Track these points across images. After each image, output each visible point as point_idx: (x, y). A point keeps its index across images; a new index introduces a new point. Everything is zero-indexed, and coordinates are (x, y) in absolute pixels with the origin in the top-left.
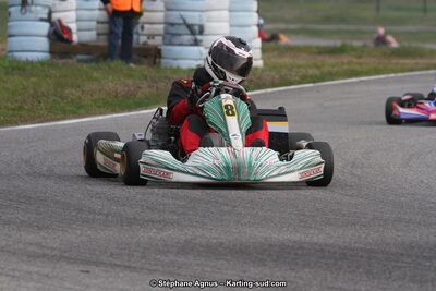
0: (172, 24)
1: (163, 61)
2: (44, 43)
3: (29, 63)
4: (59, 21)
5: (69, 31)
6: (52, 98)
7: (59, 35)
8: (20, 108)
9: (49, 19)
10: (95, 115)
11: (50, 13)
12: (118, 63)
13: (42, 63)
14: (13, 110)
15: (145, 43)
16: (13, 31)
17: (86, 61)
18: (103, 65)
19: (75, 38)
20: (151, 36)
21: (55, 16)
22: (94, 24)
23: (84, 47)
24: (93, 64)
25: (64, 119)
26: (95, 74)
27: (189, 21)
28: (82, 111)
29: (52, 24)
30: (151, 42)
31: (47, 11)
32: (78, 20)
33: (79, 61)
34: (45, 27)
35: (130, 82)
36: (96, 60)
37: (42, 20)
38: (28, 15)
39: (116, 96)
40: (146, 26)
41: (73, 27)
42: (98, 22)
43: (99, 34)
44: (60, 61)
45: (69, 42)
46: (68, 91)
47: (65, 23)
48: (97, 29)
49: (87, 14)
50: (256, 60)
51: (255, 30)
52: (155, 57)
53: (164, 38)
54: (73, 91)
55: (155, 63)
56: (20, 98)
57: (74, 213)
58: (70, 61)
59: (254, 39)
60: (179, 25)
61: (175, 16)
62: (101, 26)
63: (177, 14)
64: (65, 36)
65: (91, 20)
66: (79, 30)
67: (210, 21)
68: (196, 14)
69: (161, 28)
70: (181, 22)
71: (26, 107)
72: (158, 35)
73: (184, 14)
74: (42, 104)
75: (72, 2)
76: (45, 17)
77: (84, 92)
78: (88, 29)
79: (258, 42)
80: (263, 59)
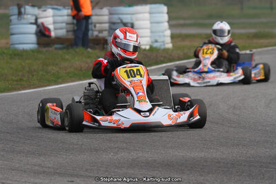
0: (114, 23)
2: (33, 38)
3: (24, 51)
4: (43, 24)
5: (48, 30)
6: (41, 73)
7: (42, 33)
8: (21, 80)
9: (36, 23)
10: (68, 82)
11: (36, 19)
12: (80, 49)
13: (33, 51)
14: (17, 81)
15: (97, 36)
16: (14, 31)
17: (60, 49)
18: (71, 51)
19: (53, 34)
20: (101, 31)
21: (40, 21)
22: (64, 25)
23: (59, 40)
24: (65, 51)
25: (49, 85)
26: (67, 57)
27: (125, 21)
28: (60, 80)
29: (38, 26)
30: (101, 35)
31: (34, 18)
32: (54, 23)
33: (56, 49)
34: (33, 28)
35: (89, 60)
36: (67, 48)
37: (32, 23)
38: (23, 21)
39: (81, 70)
40: (98, 25)
41: (51, 27)
42: (67, 24)
43: (68, 31)
44: (44, 50)
45: (49, 36)
46: (50, 68)
47: (46, 25)
48: (66, 28)
49: (60, 19)
50: (167, 43)
51: (166, 25)
52: (104, 44)
53: (109, 32)
54: (54, 68)
55: (104, 48)
56: (20, 73)
57: (61, 145)
58: (50, 49)
59: (166, 30)
60: (118, 23)
61: (115, 18)
62: (69, 26)
63: (116, 16)
64: (47, 33)
65: (62, 23)
66: (55, 29)
67: (137, 20)
68: (129, 16)
69: (106, 26)
70: (119, 21)
71: (25, 79)
72: (105, 30)
73: (121, 16)
74: (34, 77)
75: (50, 12)
76: (33, 21)
77: (60, 68)
78: (61, 29)
79: (168, 33)
80: (172, 42)
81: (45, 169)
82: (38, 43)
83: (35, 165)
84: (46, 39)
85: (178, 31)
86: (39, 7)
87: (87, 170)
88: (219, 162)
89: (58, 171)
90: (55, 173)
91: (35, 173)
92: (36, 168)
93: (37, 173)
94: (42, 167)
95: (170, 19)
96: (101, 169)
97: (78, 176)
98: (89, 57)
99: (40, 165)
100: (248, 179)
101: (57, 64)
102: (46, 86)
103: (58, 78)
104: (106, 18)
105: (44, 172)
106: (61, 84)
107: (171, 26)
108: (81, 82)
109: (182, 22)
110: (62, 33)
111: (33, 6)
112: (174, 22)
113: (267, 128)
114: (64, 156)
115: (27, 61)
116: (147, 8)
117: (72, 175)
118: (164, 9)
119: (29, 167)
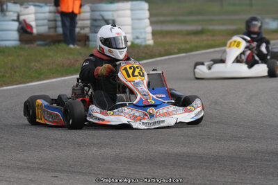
0: (95, 20)
1: (91, 43)
2: (15, 35)
3: (6, 47)
4: (24, 20)
5: (30, 27)
6: (23, 69)
7: (24, 29)
8: (3, 76)
9: (18, 20)
10: (51, 78)
11: (18, 16)
12: (63, 46)
13: (15, 48)
15: (79, 33)
17: (42, 45)
18: (53, 47)
19: (35, 31)
20: (83, 28)
21: (22, 18)
22: (46, 22)
23: (41, 37)
24: (47, 47)
25: (31, 82)
26: (49, 53)
27: (106, 18)
28: (42, 76)
29: (20, 23)
30: (82, 32)
31: (16, 15)
32: (36, 20)
33: (38, 45)
34: (15, 25)
35: (71, 57)
36: (49, 44)
37: (14, 20)
38: (7, 18)
39: (63, 66)
40: (79, 22)
41: (33, 24)
42: (49, 21)
43: (49, 28)
44: (27, 46)
45: (31, 33)
46: (33, 64)
47: (28, 21)
48: (48, 25)
49: (42, 16)
50: (149, 40)
51: (147, 21)
52: (86, 41)
53: (91, 29)
54: (36, 64)
55: (85, 45)
56: (2, 70)
57: (44, 140)
58: (32, 45)
59: (147, 27)
60: (99, 20)
61: (97, 15)
62: (51, 23)
63: (98, 13)
64: (29, 30)
65: (44, 19)
66: (37, 26)
67: (118, 16)
68: (110, 13)
69: (88, 23)
70: (100, 18)
71: (7, 75)
72: (87, 27)
73: (102, 13)
74: (17, 74)
75: (32, 9)
76: (15, 18)
77: (42, 65)
78: (43, 25)
79: (149, 29)
80: (153, 39)
81: (29, 165)
82: (21, 40)
83: (19, 161)
84: (28, 35)
85: (159, 28)
86: (21, 4)
87: (70, 166)
88: (201, 157)
89: (42, 167)
90: (39, 169)
91: (18, 168)
92: (20, 163)
93: (21, 169)
94: (26, 162)
95: (151, 16)
96: (85, 164)
97: (62, 171)
98: (71, 54)
99: (24, 161)
100: (230, 174)
101: (39, 61)
102: (28, 82)
103: (41, 74)
104: (88, 15)
105: (28, 168)
106: (44, 80)
107: (152, 23)
108: (63, 78)
109: (162, 18)
110: (44, 29)
111: (15, 3)
112: (155, 19)
113: (249, 123)
114: (48, 152)
115: (10, 58)
116: (128, 5)
117: (55, 171)
118: (146, 6)
119: (12, 162)
